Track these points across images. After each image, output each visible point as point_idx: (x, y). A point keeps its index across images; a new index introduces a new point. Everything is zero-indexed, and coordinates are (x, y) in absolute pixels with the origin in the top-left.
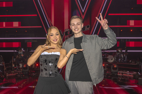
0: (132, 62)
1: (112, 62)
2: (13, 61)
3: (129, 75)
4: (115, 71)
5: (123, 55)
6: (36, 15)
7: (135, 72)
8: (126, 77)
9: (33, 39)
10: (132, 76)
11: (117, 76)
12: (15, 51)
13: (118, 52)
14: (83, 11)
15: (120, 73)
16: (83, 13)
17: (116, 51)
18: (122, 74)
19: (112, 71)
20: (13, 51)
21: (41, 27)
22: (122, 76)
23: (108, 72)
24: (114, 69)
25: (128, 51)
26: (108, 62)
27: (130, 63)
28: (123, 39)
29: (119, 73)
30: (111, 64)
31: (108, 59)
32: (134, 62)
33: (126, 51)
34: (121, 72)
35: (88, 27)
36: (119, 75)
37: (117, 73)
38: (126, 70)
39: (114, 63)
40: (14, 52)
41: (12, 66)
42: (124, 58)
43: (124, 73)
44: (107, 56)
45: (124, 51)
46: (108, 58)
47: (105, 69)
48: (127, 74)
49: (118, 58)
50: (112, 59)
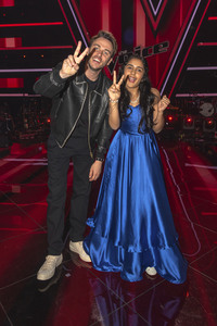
6: (61, 23)
11: (213, 139)
16: (155, 18)
19: (205, 130)
21: (71, 46)
24: (208, 127)
26: (202, 116)
31: (202, 110)
35: (165, 45)
37: (213, 133)
44: (201, 104)
46: (201, 107)
47: (192, 128)
50: (210, 111)
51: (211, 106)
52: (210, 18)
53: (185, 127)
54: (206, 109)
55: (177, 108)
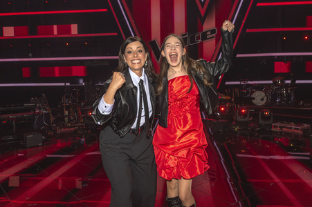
1: (263, 106)
2: (64, 105)
3: (296, 131)
4: (266, 123)
5: (287, 91)
6: (106, 10)
9: (100, 60)
10: (300, 132)
11: (271, 132)
12: (68, 84)
13: (275, 83)
15: (277, 127)
16: (202, 4)
17: (271, 82)
18: (281, 127)
19: (261, 122)
20: (63, 84)
21: (116, 34)
22: (281, 133)
23: (252, 125)
25: (297, 82)
26: (254, 105)
27: (300, 106)
28: (287, 56)
29: (275, 127)
30: (258, 109)
31: (254, 99)
32: (309, 105)
33: (293, 82)
34: (278, 124)
36: (273, 129)
37: (270, 126)
38: (290, 120)
39: (266, 106)
40: (65, 86)
41: (63, 113)
42: (289, 96)
43: (285, 127)
44: (253, 92)
45: (289, 82)
46: (253, 96)
47: (247, 119)
48: (291, 128)
49: (275, 96)
50: (262, 99)
51: (263, 94)
53: (239, 119)
54: (259, 98)
55: (229, 98)
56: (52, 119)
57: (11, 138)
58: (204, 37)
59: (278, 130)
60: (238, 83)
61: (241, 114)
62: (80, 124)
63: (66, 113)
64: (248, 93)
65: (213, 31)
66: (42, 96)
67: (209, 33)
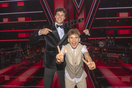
0: (119, 47)
3: (116, 56)
4: (105, 53)
5: (112, 41)
6: (42, 12)
7: (120, 53)
8: (114, 58)
10: (118, 57)
12: (28, 40)
13: (107, 38)
14: (79, 7)
16: (79, 9)
17: (105, 38)
18: (111, 55)
19: (103, 53)
20: (26, 40)
21: (46, 20)
22: (111, 57)
23: (99, 54)
24: (104, 52)
25: (115, 38)
26: (99, 47)
27: (117, 47)
29: (108, 55)
30: (101, 48)
31: (99, 44)
32: (120, 47)
33: (114, 38)
34: (110, 54)
37: (106, 54)
38: (114, 52)
39: (104, 47)
42: (112, 43)
44: (99, 42)
45: (112, 38)
46: (99, 43)
47: (97, 52)
48: (114, 55)
49: (107, 43)
50: (102, 45)
51: (103, 43)
52: (100, 9)
53: (94, 52)
54: (101, 44)
55: (90, 44)
56: (23, 53)
57: (9, 60)
58: (79, 21)
59: (109, 56)
60: (93, 38)
61: (95, 50)
62: (34, 55)
63: (28, 51)
64: (97, 42)
65: (83, 19)
66: (19, 45)
67: (81, 19)
